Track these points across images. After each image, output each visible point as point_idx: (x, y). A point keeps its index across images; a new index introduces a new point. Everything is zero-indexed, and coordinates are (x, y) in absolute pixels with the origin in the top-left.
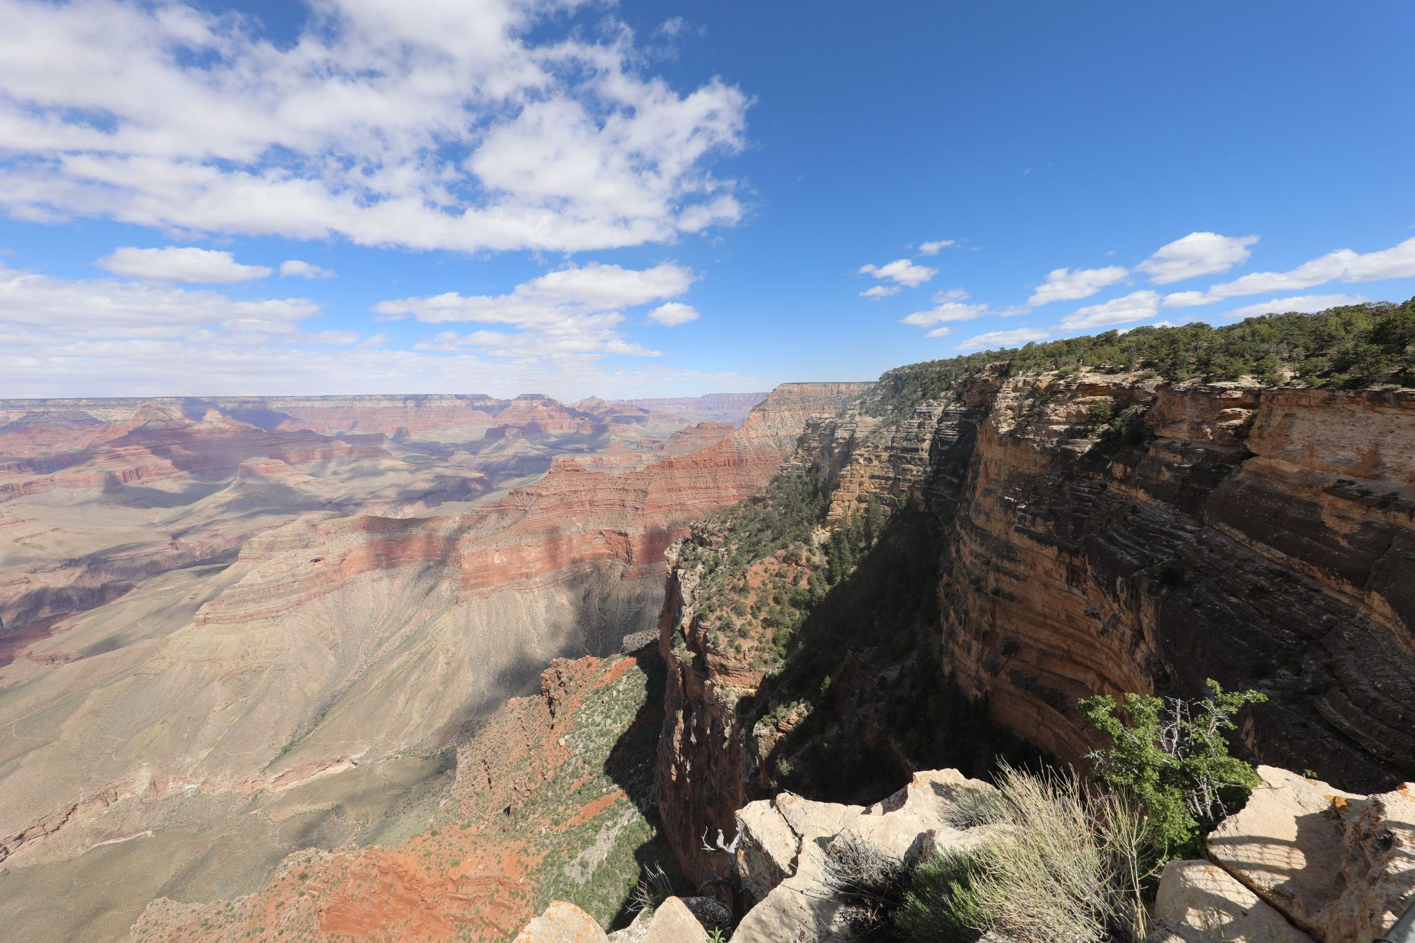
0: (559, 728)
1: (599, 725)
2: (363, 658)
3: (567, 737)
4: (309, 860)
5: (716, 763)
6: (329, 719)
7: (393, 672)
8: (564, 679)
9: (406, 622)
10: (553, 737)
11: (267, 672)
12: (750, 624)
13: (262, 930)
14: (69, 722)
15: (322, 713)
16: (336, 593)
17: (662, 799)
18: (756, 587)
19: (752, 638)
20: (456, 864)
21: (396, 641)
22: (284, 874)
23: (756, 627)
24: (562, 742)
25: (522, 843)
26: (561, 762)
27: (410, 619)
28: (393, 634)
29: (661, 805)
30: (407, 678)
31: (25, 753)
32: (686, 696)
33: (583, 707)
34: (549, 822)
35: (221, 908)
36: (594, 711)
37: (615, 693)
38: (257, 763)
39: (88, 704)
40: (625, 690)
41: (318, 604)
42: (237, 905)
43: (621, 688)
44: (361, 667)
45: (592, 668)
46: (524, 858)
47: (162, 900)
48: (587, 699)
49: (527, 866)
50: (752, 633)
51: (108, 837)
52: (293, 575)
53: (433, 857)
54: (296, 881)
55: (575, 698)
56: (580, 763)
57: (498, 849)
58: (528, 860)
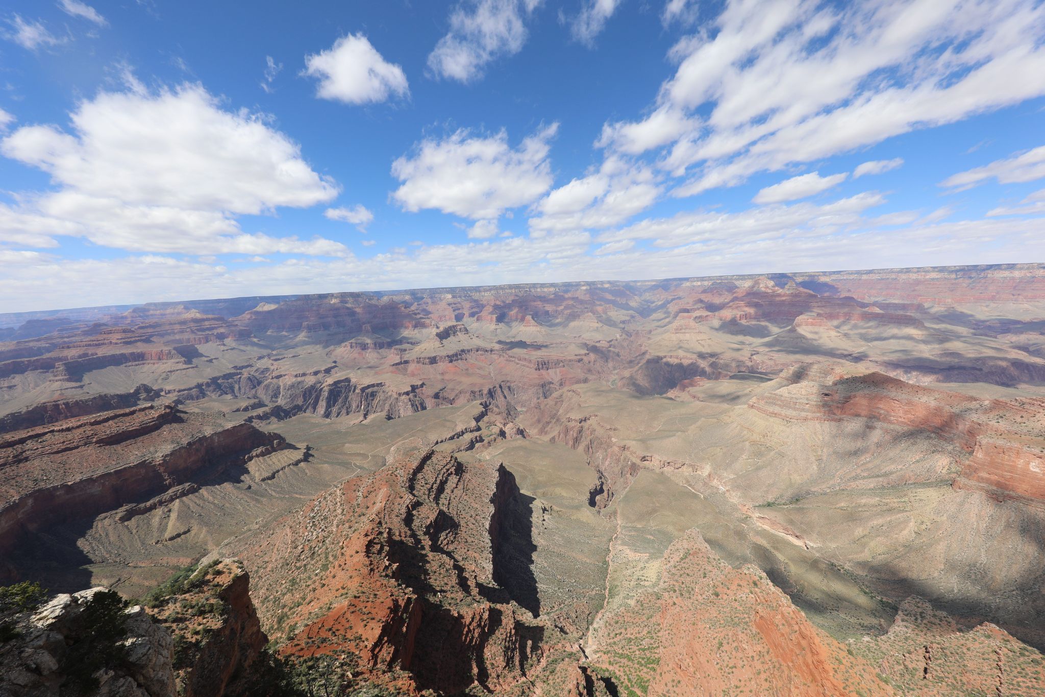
2: (838, 480)
4: (761, 578)
6: (801, 505)
7: (860, 506)
9: (886, 474)
11: (772, 453)
13: (728, 589)
14: (693, 427)
15: (797, 498)
16: (833, 423)
22: (746, 571)
28: (869, 477)
30: (869, 518)
35: (716, 558)
38: (753, 498)
39: (699, 423)
41: (818, 426)
44: (834, 486)
47: (697, 529)
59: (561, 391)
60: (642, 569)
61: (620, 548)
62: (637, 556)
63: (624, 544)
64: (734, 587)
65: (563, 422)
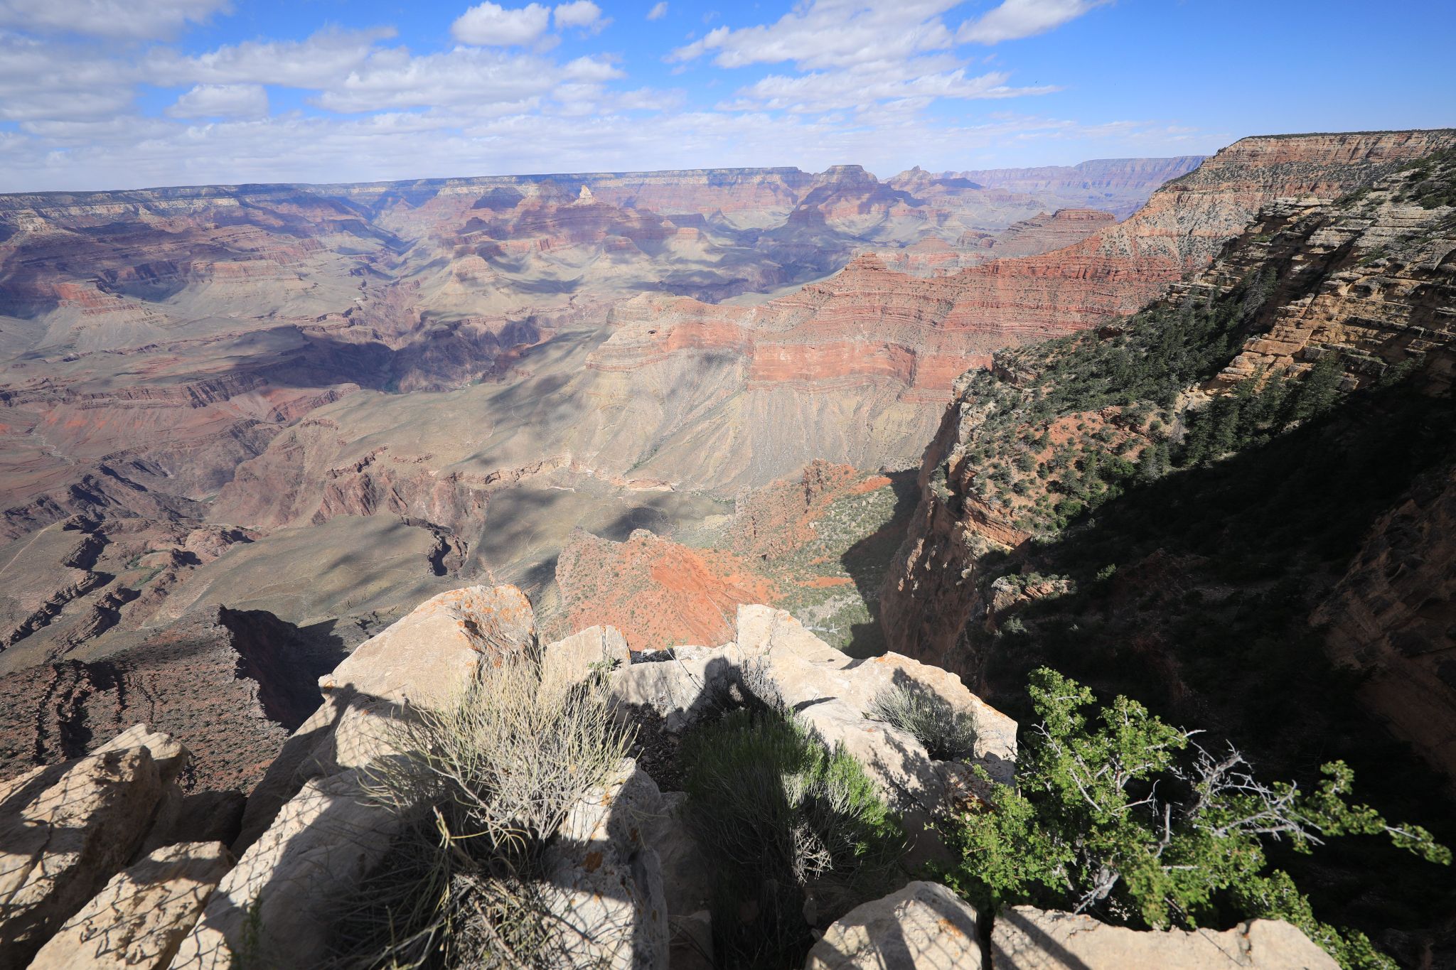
0: (812, 515)
1: (845, 523)
2: (680, 417)
3: (816, 523)
4: (648, 537)
5: (944, 593)
6: (659, 454)
8: (822, 477)
9: (709, 397)
10: (805, 521)
11: (624, 412)
13: (624, 563)
15: (655, 449)
16: (664, 362)
17: (885, 600)
19: (1027, 497)
20: (727, 575)
21: (700, 411)
22: (634, 539)
23: (1039, 488)
24: (812, 525)
25: (771, 582)
26: (808, 540)
27: (712, 394)
28: (698, 404)
29: (883, 603)
32: (932, 528)
33: (834, 505)
34: (791, 577)
35: (606, 543)
36: (843, 512)
37: (864, 503)
40: (875, 504)
41: (653, 368)
42: (613, 545)
43: (871, 501)
45: (849, 476)
46: (771, 591)
48: (839, 500)
50: (1030, 492)
51: (557, 484)
52: (638, 342)
54: (640, 545)
55: (829, 497)
56: (823, 546)
57: (754, 578)
58: (773, 594)
59: (286, 431)
64: (628, 559)
65: (323, 483)
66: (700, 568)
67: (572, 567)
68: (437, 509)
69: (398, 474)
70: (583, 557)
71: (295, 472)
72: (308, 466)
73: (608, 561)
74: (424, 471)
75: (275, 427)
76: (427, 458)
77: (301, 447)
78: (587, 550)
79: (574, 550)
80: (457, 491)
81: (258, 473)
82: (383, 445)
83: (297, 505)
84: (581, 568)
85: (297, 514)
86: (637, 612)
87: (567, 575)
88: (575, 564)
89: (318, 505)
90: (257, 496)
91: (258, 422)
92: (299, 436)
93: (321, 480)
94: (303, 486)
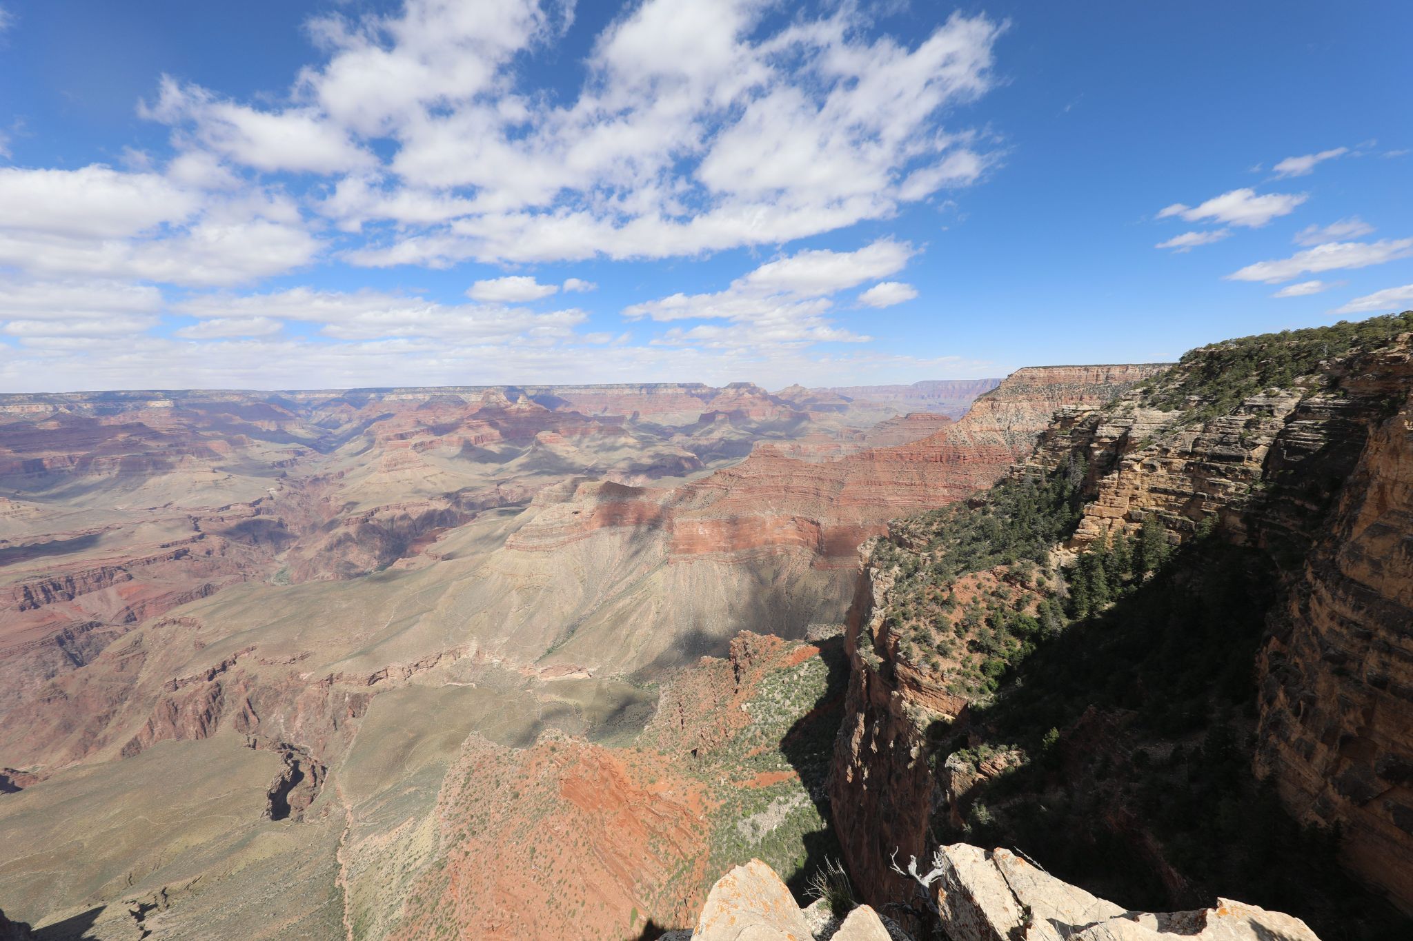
0: (743, 695)
1: (778, 702)
2: (600, 594)
3: (748, 704)
4: (557, 738)
5: (897, 780)
6: (576, 636)
7: (619, 610)
8: (750, 651)
9: (631, 572)
10: (736, 703)
11: (541, 592)
12: (952, 642)
13: (527, 778)
14: (442, 599)
15: (572, 630)
16: (586, 539)
17: (835, 796)
18: (964, 602)
19: (954, 658)
20: (652, 782)
21: (622, 586)
22: (541, 743)
23: (961, 648)
24: (744, 707)
25: (704, 786)
26: (742, 726)
27: (634, 569)
28: (622, 579)
29: (834, 801)
30: (627, 618)
31: (421, 613)
32: (869, 700)
33: (765, 681)
34: (727, 776)
35: (507, 752)
36: (775, 688)
37: (796, 677)
38: (532, 656)
39: (450, 590)
40: (806, 677)
41: (575, 547)
42: (515, 754)
43: (802, 674)
44: (598, 601)
45: (776, 648)
46: (704, 799)
47: (476, 732)
48: (769, 675)
49: (706, 808)
50: (955, 654)
51: (455, 680)
52: (561, 522)
53: (636, 769)
54: (548, 750)
55: (758, 671)
56: (758, 732)
57: (684, 783)
58: (708, 803)
59: (133, 634)
60: (407, 847)
61: (360, 846)
62: (394, 834)
63: (365, 833)
64: (533, 771)
65: (156, 697)
66: (621, 775)
67: (459, 790)
68: (298, 723)
69: (260, 681)
70: (476, 774)
71: (122, 685)
72: (144, 676)
73: (507, 776)
74: (294, 675)
75: (119, 630)
76: (302, 658)
77: (144, 653)
78: (481, 765)
79: (465, 763)
80: (330, 698)
81: (71, 690)
82: (251, 645)
83: (109, 730)
84: (471, 790)
85: (103, 744)
86: (539, 848)
87: (452, 801)
88: (464, 785)
89: (138, 727)
90: (55, 722)
91: (99, 625)
92: (146, 639)
93: (155, 693)
94: (126, 704)
